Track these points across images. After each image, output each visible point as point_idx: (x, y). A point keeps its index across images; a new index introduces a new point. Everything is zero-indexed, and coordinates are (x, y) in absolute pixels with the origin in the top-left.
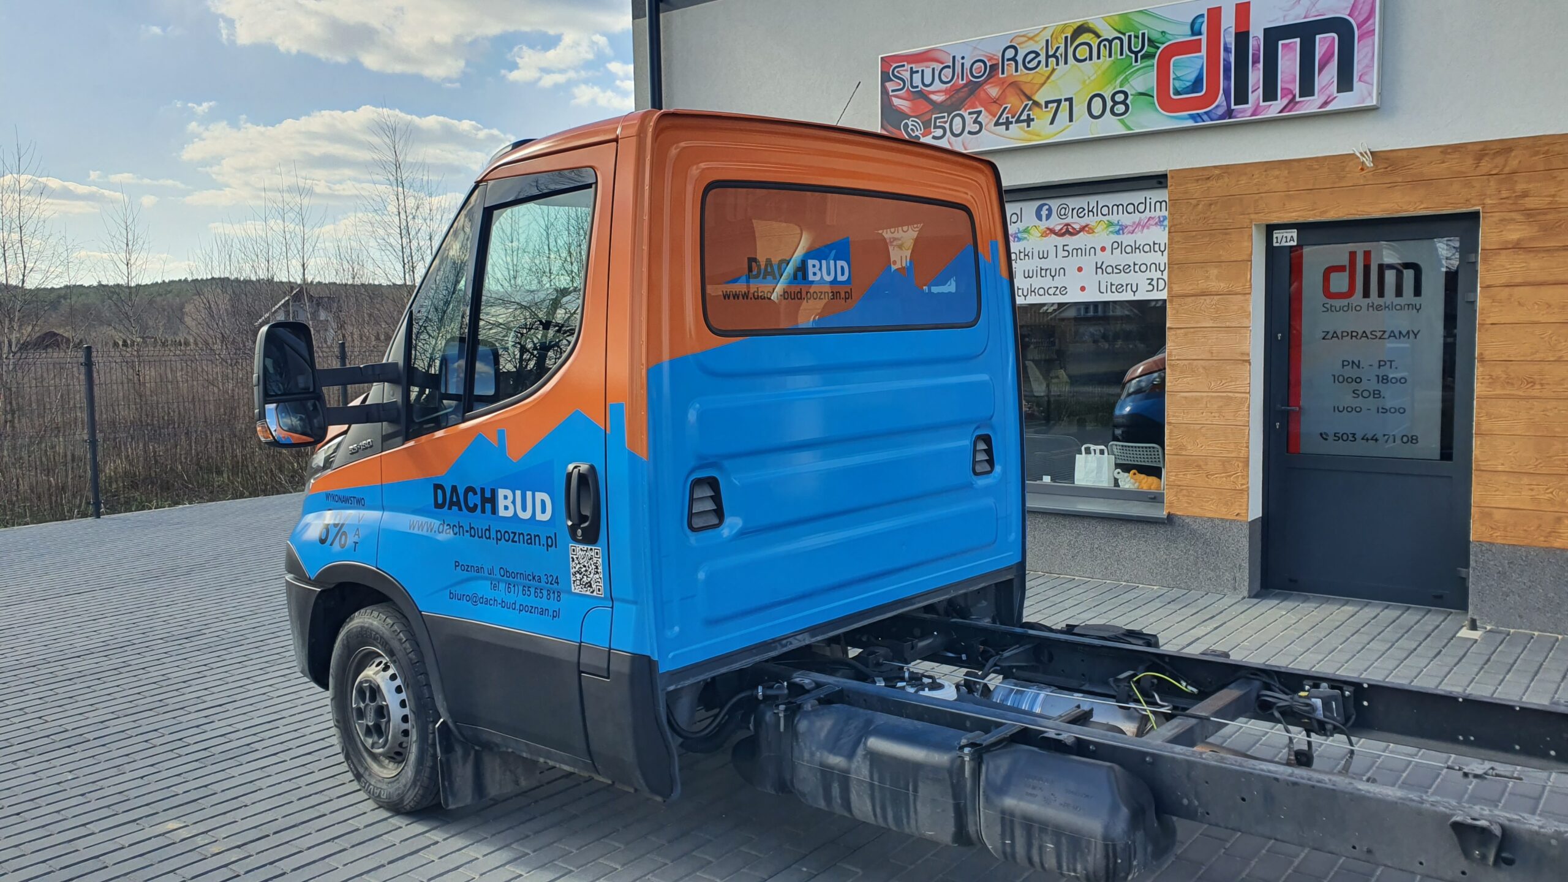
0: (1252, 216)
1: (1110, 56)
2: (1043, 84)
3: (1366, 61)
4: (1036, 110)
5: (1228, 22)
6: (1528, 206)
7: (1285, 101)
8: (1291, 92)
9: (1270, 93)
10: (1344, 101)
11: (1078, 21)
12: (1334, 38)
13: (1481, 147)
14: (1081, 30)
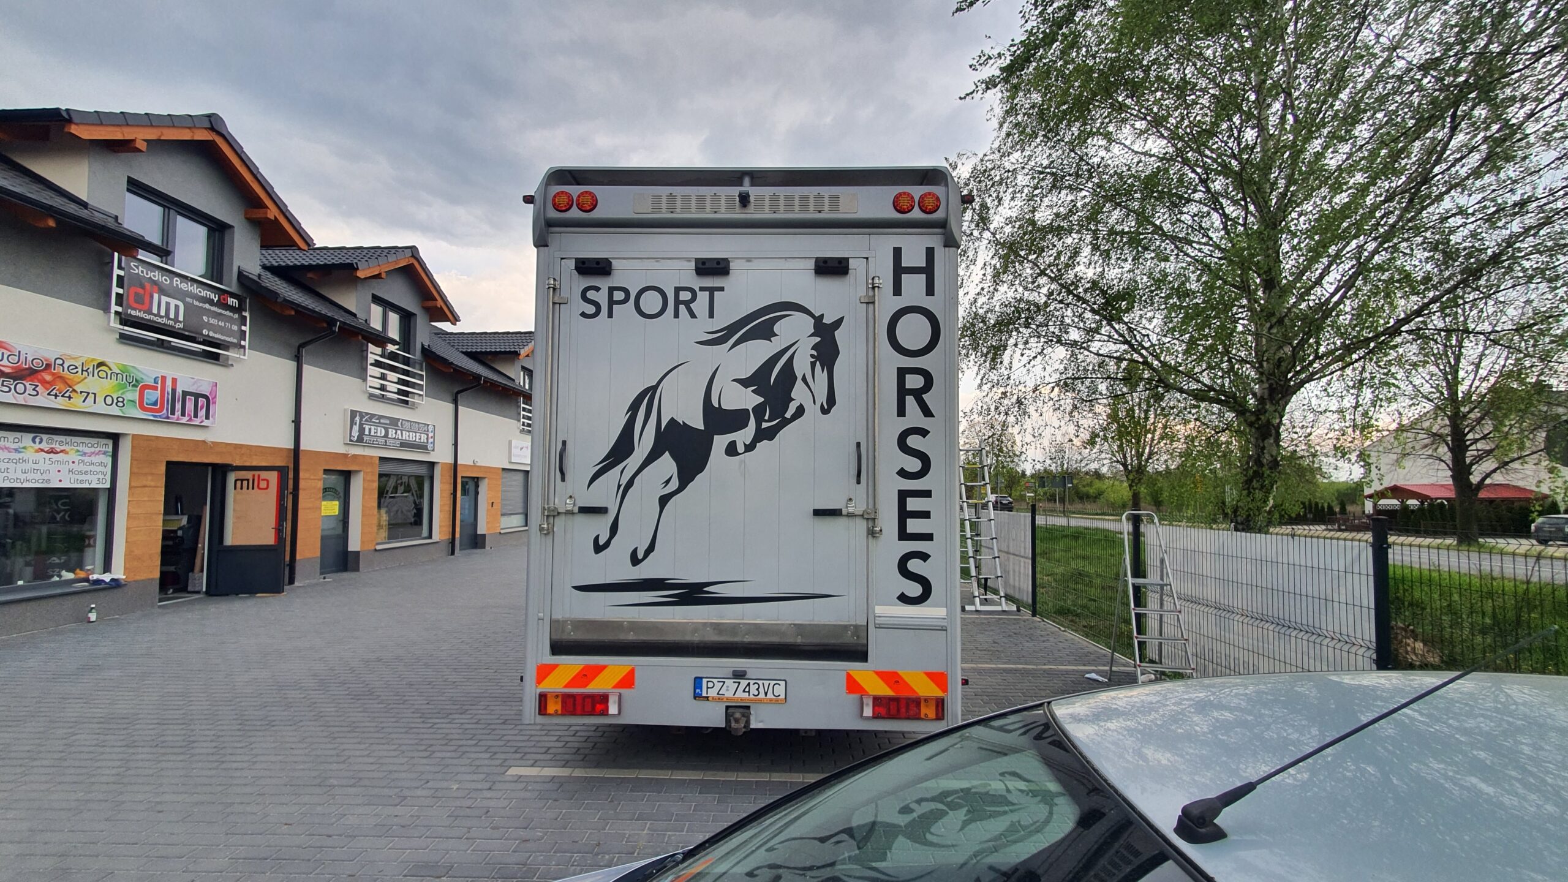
0: (166, 457)
1: (117, 380)
2: (79, 382)
3: (214, 412)
4: (75, 394)
8: (189, 416)
9: (183, 414)
11: (101, 359)
12: (204, 401)
14: (101, 364)
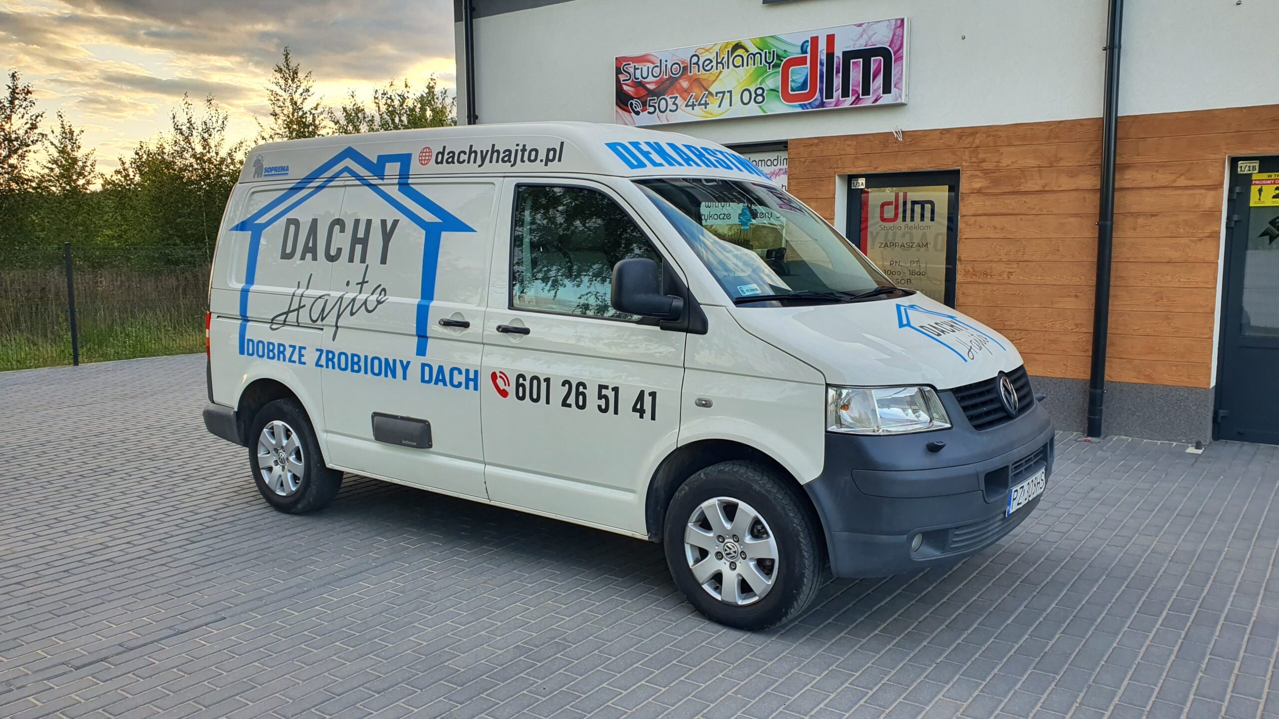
0: (836, 170)
1: (754, 65)
2: (714, 81)
3: (898, 75)
4: (710, 97)
5: (822, 46)
6: (985, 168)
7: (854, 98)
8: (857, 92)
9: (845, 94)
10: (886, 99)
12: (881, 60)
13: (960, 131)
14: (738, 46)
